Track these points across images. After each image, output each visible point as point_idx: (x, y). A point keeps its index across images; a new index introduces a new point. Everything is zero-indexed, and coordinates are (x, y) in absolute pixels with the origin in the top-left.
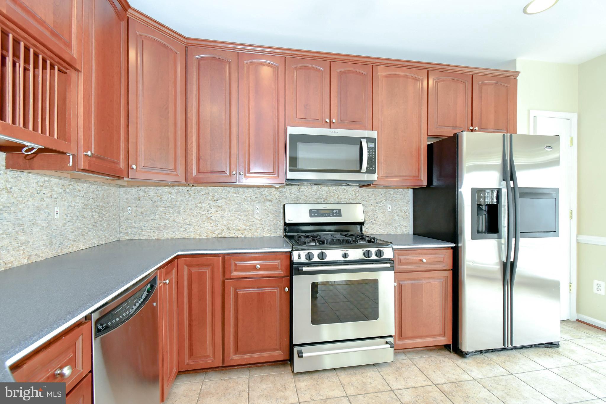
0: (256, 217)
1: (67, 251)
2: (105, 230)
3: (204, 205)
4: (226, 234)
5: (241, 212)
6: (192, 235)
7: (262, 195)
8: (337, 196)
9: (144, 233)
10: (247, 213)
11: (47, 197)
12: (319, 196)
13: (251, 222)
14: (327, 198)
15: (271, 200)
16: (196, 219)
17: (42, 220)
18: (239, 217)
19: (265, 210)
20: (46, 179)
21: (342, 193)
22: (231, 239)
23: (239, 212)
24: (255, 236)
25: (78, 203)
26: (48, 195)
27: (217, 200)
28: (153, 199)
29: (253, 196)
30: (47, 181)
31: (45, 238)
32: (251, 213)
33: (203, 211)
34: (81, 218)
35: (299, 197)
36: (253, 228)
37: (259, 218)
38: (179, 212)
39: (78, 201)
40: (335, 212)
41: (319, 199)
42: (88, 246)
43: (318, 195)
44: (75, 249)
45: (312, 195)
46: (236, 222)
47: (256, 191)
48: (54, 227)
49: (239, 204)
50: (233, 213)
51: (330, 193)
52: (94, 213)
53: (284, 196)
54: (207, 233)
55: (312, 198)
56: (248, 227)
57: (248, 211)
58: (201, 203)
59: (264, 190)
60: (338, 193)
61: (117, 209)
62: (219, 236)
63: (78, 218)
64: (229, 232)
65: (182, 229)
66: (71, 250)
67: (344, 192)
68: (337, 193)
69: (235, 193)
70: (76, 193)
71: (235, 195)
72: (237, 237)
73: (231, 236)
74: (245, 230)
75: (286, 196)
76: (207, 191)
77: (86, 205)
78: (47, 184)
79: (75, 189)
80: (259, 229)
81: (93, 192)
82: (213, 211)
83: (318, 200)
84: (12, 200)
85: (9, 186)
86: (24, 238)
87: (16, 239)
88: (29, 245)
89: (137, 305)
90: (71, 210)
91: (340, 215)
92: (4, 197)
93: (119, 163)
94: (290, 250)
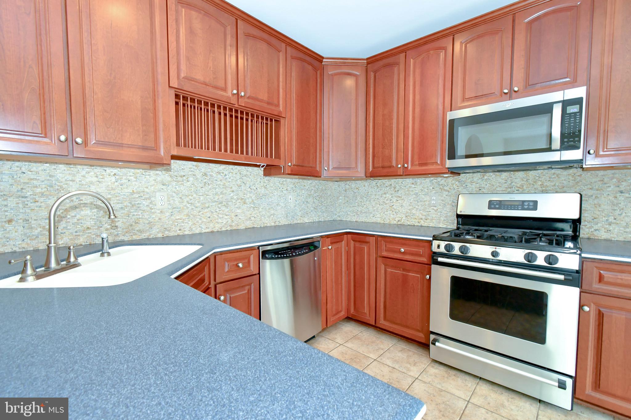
0: (432, 207)
1: (297, 222)
2: (324, 212)
3: (387, 195)
4: (404, 222)
5: (418, 202)
6: (379, 220)
7: (439, 185)
8: (540, 183)
9: (348, 216)
10: (424, 203)
11: (285, 190)
12: (510, 184)
13: (427, 211)
14: (523, 186)
15: (449, 190)
16: (381, 207)
17: (282, 203)
18: (417, 207)
19: (442, 200)
20: (284, 180)
21: (549, 179)
22: (409, 227)
23: (417, 202)
24: (431, 226)
25: (304, 194)
27: (398, 191)
28: (354, 191)
29: (430, 186)
30: (284, 181)
31: (283, 213)
32: (427, 203)
33: (387, 200)
34: (305, 203)
35: (482, 186)
36: (429, 217)
37: (435, 208)
38: (370, 201)
39: (303, 192)
40: (526, 204)
41: (510, 188)
42: (310, 221)
43: (510, 182)
44: (301, 222)
45: (500, 183)
46: (414, 211)
47: (433, 181)
48: (289, 208)
49: (416, 194)
50: (411, 203)
51: (529, 179)
52: (315, 200)
53: (464, 185)
54: (389, 220)
55: (500, 187)
56: (424, 217)
57: (424, 201)
58: (385, 193)
59: (442, 180)
60: (543, 179)
61: (333, 198)
62: (399, 223)
63: (304, 203)
64: (407, 220)
65: (372, 215)
66: (299, 222)
67: (554, 178)
68: (540, 179)
69: (413, 184)
70: (302, 188)
71: (413, 186)
72: (414, 226)
73: (409, 223)
74: (422, 219)
75: (466, 185)
76: (390, 183)
77: (309, 195)
78: (285, 183)
79: (302, 185)
80: (435, 219)
81: (314, 186)
82: (395, 201)
83: (509, 190)
84: (267, 192)
85: (265, 185)
86: (272, 212)
87: (269, 212)
88: (275, 216)
89: (297, 253)
90: (299, 197)
91: (535, 208)
92: (263, 191)
93: (316, 167)
94: (431, 239)
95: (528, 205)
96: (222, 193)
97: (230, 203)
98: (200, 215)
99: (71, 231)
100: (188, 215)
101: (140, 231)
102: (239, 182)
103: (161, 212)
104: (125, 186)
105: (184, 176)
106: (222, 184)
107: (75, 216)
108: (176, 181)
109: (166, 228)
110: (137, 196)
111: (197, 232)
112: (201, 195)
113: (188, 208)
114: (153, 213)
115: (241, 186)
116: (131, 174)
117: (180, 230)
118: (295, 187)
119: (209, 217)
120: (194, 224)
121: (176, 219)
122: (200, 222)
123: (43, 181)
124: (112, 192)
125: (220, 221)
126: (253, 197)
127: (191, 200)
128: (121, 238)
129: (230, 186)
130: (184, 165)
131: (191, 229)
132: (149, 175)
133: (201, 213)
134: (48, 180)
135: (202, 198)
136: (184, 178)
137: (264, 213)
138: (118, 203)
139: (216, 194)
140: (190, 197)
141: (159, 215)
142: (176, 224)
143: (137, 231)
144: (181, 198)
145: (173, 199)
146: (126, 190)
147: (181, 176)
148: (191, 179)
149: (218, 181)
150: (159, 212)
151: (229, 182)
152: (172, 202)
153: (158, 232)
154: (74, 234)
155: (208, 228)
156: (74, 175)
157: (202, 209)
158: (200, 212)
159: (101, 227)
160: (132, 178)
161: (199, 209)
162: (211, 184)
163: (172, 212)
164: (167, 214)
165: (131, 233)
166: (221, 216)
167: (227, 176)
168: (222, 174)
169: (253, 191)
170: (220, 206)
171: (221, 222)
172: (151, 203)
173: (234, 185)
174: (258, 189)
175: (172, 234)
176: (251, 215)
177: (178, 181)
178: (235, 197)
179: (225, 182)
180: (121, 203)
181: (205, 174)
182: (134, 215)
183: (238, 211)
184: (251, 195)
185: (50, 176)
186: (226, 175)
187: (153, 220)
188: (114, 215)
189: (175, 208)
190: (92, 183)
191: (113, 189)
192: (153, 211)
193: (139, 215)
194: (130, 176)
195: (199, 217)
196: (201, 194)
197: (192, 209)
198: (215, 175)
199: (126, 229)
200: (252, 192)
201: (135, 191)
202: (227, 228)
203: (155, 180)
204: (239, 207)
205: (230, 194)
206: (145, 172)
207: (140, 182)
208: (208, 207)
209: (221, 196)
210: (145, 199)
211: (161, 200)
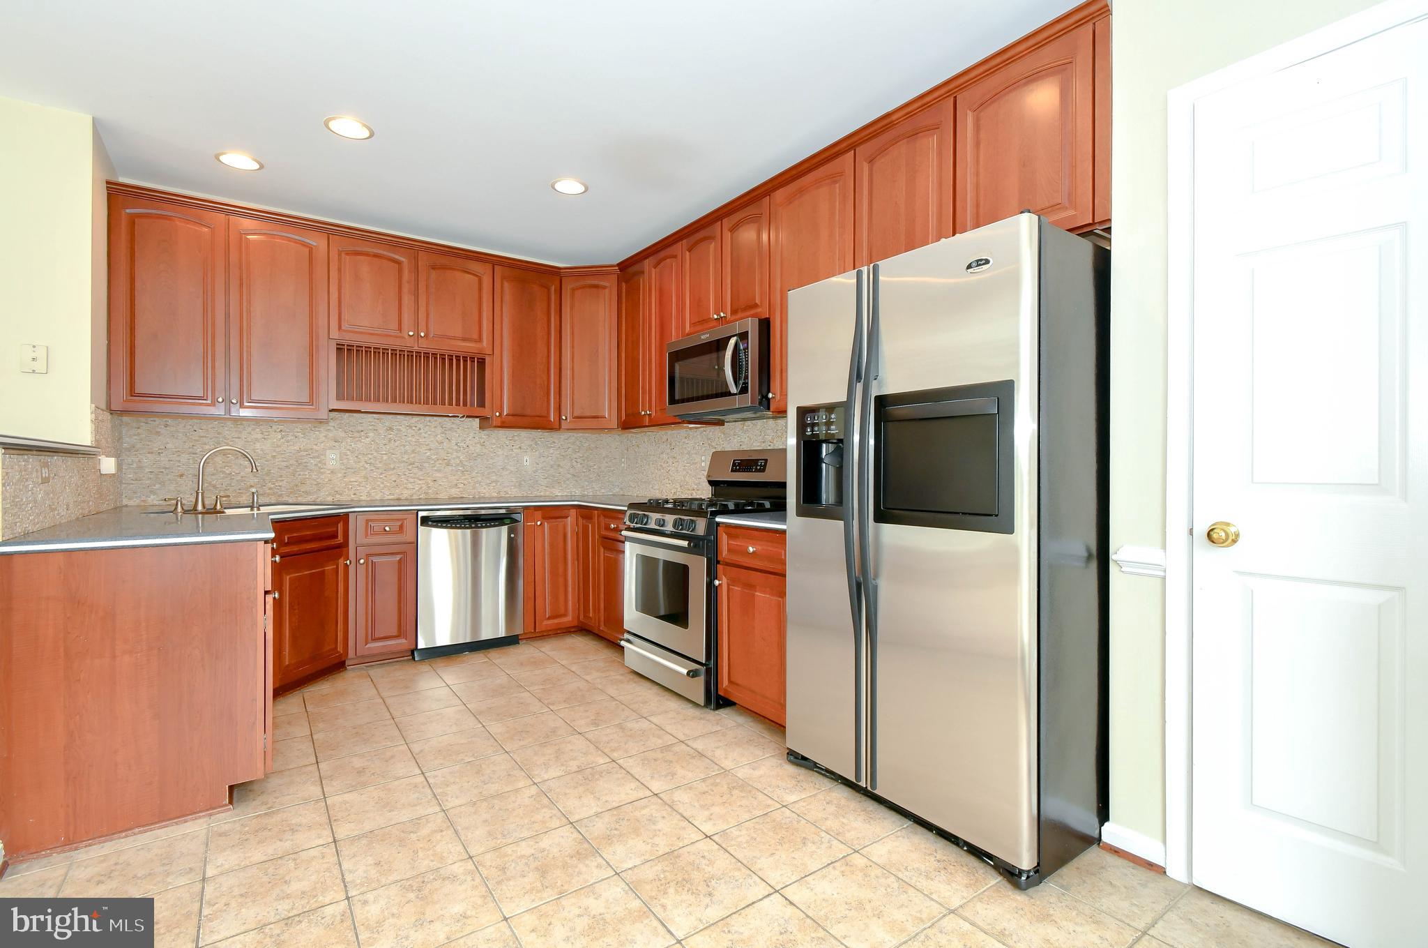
0: (703, 472)
2: (592, 482)
3: (665, 456)
7: (707, 439)
10: (696, 466)
11: (516, 449)
13: (698, 478)
14: (773, 439)
15: (716, 446)
16: (659, 473)
17: (511, 466)
18: (689, 472)
20: (515, 434)
23: (689, 465)
25: (552, 454)
26: (517, 447)
27: (674, 449)
30: (516, 436)
31: (513, 479)
33: (664, 463)
34: (555, 467)
36: (700, 487)
38: (649, 465)
39: (552, 451)
40: (759, 464)
46: (687, 478)
47: (703, 435)
48: (524, 474)
49: (689, 453)
50: (684, 466)
52: (575, 464)
53: (728, 439)
54: (666, 492)
56: (696, 486)
57: (696, 463)
58: (662, 453)
59: (710, 432)
61: (613, 461)
63: (552, 467)
64: (682, 492)
65: (651, 486)
69: (686, 438)
70: (550, 445)
71: (686, 441)
76: (667, 437)
77: (563, 456)
78: (516, 438)
79: (549, 441)
80: (705, 490)
81: (574, 443)
82: (670, 463)
84: (484, 451)
85: (482, 441)
86: (494, 478)
87: (488, 478)
88: (499, 484)
89: (479, 525)
90: (542, 459)
91: (763, 470)
92: (478, 448)
93: (548, 416)
94: (626, 508)
95: (761, 465)
96: (413, 452)
97: (425, 465)
98: (380, 478)
100: (365, 477)
101: (306, 493)
102: (439, 438)
103: (332, 472)
104: (291, 443)
105: (362, 431)
106: (414, 440)
108: (351, 438)
109: (337, 492)
110: (305, 454)
111: (378, 498)
112: (383, 455)
113: (365, 469)
114: (322, 473)
115: (443, 443)
116: (299, 430)
117: (355, 494)
118: (536, 444)
119: (395, 481)
120: (374, 488)
121: (350, 481)
122: (382, 486)
123: (211, 439)
124: (278, 450)
125: (410, 486)
126: (461, 458)
127: (370, 459)
129: (427, 443)
131: (369, 494)
132: (319, 431)
133: (384, 475)
134: (217, 437)
135: (385, 457)
136: (362, 434)
137: (479, 480)
138: (284, 461)
139: (406, 452)
140: (370, 456)
141: (329, 476)
142: (350, 487)
143: (303, 492)
144: (357, 457)
145: (346, 459)
146: (292, 448)
147: (358, 432)
148: (371, 434)
149: (409, 437)
150: (329, 472)
151: (425, 438)
152: (345, 461)
153: (328, 496)
155: (393, 494)
156: (240, 432)
157: (385, 471)
158: (382, 474)
159: (264, 486)
160: (300, 434)
161: (380, 471)
162: (398, 441)
163: (345, 473)
164: (340, 475)
165: (296, 494)
166: (412, 480)
167: (422, 431)
168: (414, 428)
169: (462, 449)
170: (410, 467)
172: (320, 462)
173: (432, 441)
174: (470, 446)
175: (344, 498)
177: (354, 438)
178: (434, 458)
179: (418, 438)
180: (287, 461)
181: (391, 429)
182: (300, 475)
183: (438, 475)
184: (459, 454)
185: (219, 434)
186: (420, 429)
187: (321, 482)
188: (257, 469)
189: (349, 468)
190: (257, 440)
191: (278, 446)
192: (322, 470)
193: (306, 475)
194: (298, 432)
195: (380, 480)
196: (384, 453)
197: (372, 470)
198: (403, 430)
199: (291, 489)
200: (460, 450)
201: (302, 449)
202: (421, 497)
203: (325, 436)
204: (439, 471)
205: (426, 453)
206: (315, 427)
207: (309, 439)
208: (394, 469)
209: (412, 456)
210: (314, 457)
211: (332, 459)
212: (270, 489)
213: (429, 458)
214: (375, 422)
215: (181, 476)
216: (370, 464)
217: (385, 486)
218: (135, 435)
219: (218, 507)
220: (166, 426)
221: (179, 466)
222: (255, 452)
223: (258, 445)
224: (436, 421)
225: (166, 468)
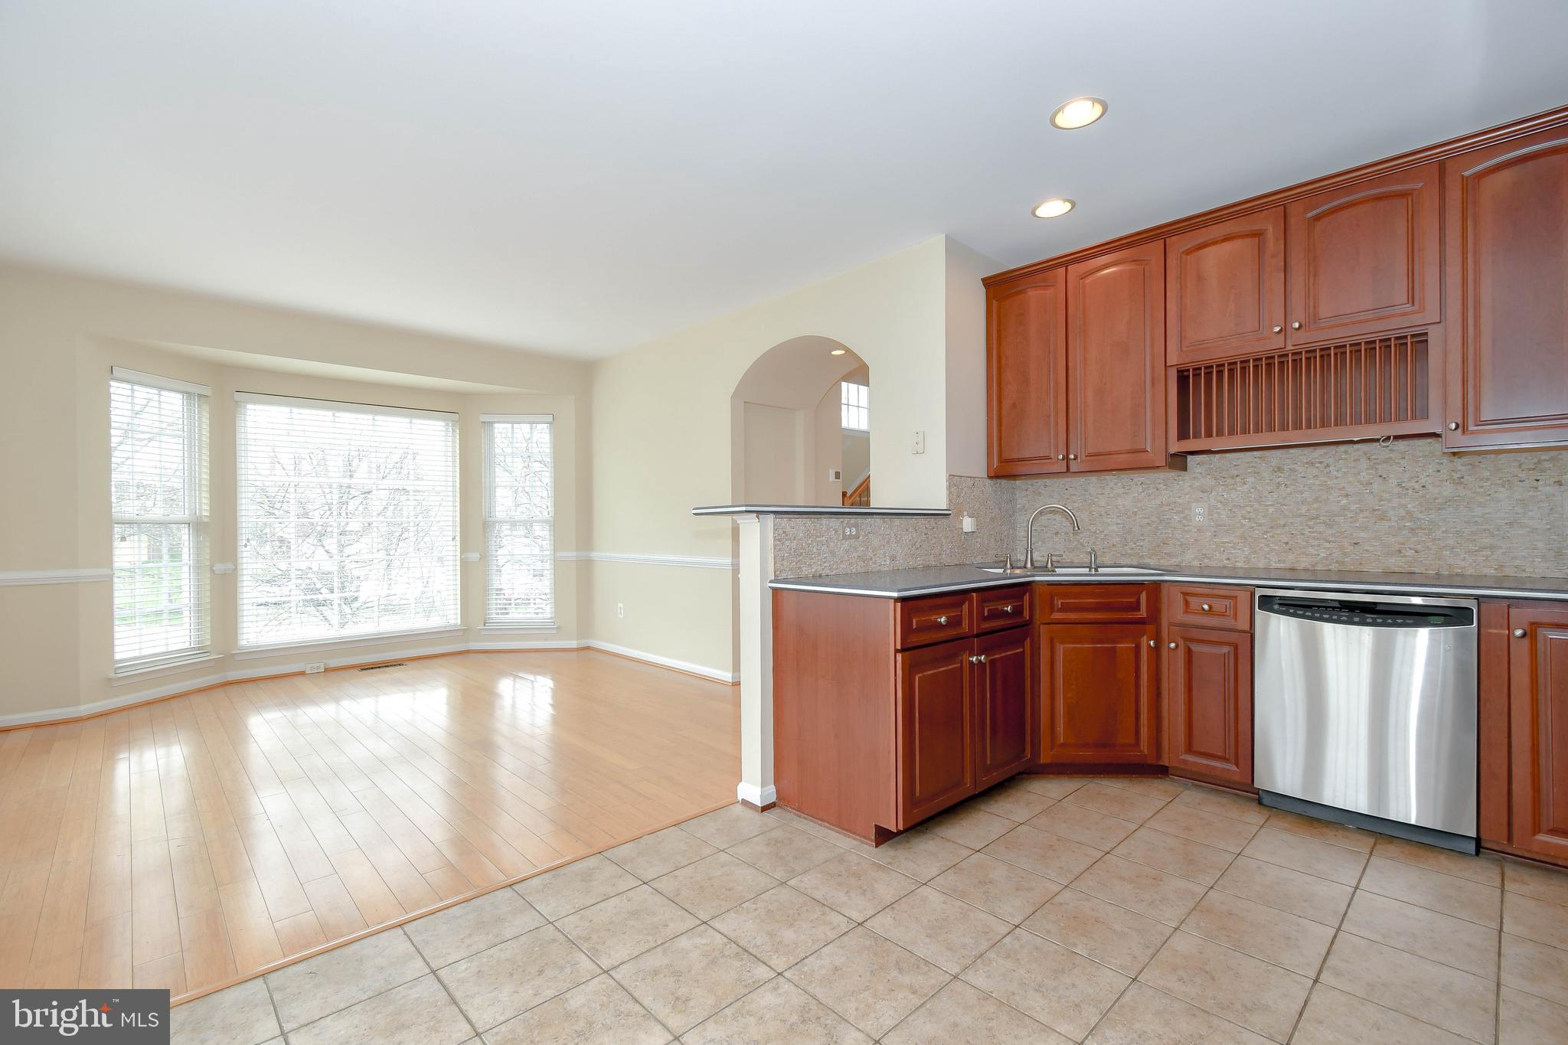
11: (1547, 485)
17: (1533, 519)
31: (1541, 545)
85: (1456, 476)
86: (1488, 541)
87: (1472, 540)
88: (1500, 551)
92: (1448, 490)
96: (1316, 500)
97: (1341, 519)
98: (1266, 538)
99: (1099, 547)
100: (1242, 537)
101: (1169, 554)
102: (1365, 476)
103: (1199, 529)
104: (1152, 497)
105: (1237, 476)
106: (1317, 481)
107: (1103, 532)
108: (1222, 485)
109: (1205, 555)
110: (1166, 508)
111: (1261, 565)
112: (1269, 505)
113: (1243, 525)
114: (1188, 532)
115: (1371, 484)
116: (1160, 481)
117: (1228, 559)
119: (1287, 543)
120: (1255, 552)
121: (1223, 543)
122: (1267, 549)
124: (1139, 505)
125: (1311, 550)
126: (1409, 506)
127: (1250, 512)
128: (1147, 561)
129: (1341, 486)
130: (1238, 459)
131: (1248, 560)
132: (1183, 480)
133: (1269, 535)
135: (1271, 510)
136: (1238, 479)
137: (1451, 542)
138: (1145, 518)
139: (1304, 502)
140: (1248, 509)
141: (1196, 534)
142: (1222, 549)
143: (1165, 553)
144: (1231, 510)
145: (1216, 512)
146: (1153, 502)
147: (1233, 477)
148: (1250, 479)
149: (1309, 479)
150: (1195, 530)
151: (1337, 478)
152: (1215, 516)
153: (1194, 559)
154: (1102, 550)
155: (1284, 562)
156: (1103, 488)
157: (1272, 528)
158: (1266, 532)
160: (1162, 485)
161: (1264, 528)
162: (1291, 485)
163: (1215, 532)
164: (1209, 534)
165: (1158, 555)
166: (1316, 543)
167: (1332, 468)
168: (1319, 465)
169: (1410, 492)
170: (1311, 523)
171: (1315, 553)
172: (1184, 518)
173: (1350, 482)
174: (1430, 487)
175: (1213, 564)
176: (1403, 544)
177: (1227, 485)
178: (1353, 507)
179: (1325, 479)
180: (1148, 518)
181: (1279, 469)
182: (1161, 533)
183: (1362, 534)
184: (1403, 501)
186: (1328, 466)
187: (1186, 542)
189: (1221, 526)
190: (1119, 495)
192: (1186, 528)
193: (1169, 534)
194: (1159, 483)
195: (1263, 541)
196: (1270, 503)
197: (1252, 527)
198: (1300, 469)
199: (1152, 550)
200: (1406, 494)
201: (1164, 502)
202: (1330, 567)
203: (1191, 486)
204: (1364, 528)
205: (1338, 502)
206: (1179, 476)
207: (1171, 491)
208: (1284, 525)
209: (1315, 506)
210: (1178, 512)
211: (1199, 513)
212: (1132, 549)
213: (1344, 508)
214: (1256, 462)
215: (1057, 534)
216: (1249, 519)
217: (1272, 550)
218: (1024, 497)
219: (1049, 565)
220: (1046, 486)
221: (1054, 524)
222: (1117, 508)
223: (1120, 501)
224: (1358, 450)
225: (1045, 527)
